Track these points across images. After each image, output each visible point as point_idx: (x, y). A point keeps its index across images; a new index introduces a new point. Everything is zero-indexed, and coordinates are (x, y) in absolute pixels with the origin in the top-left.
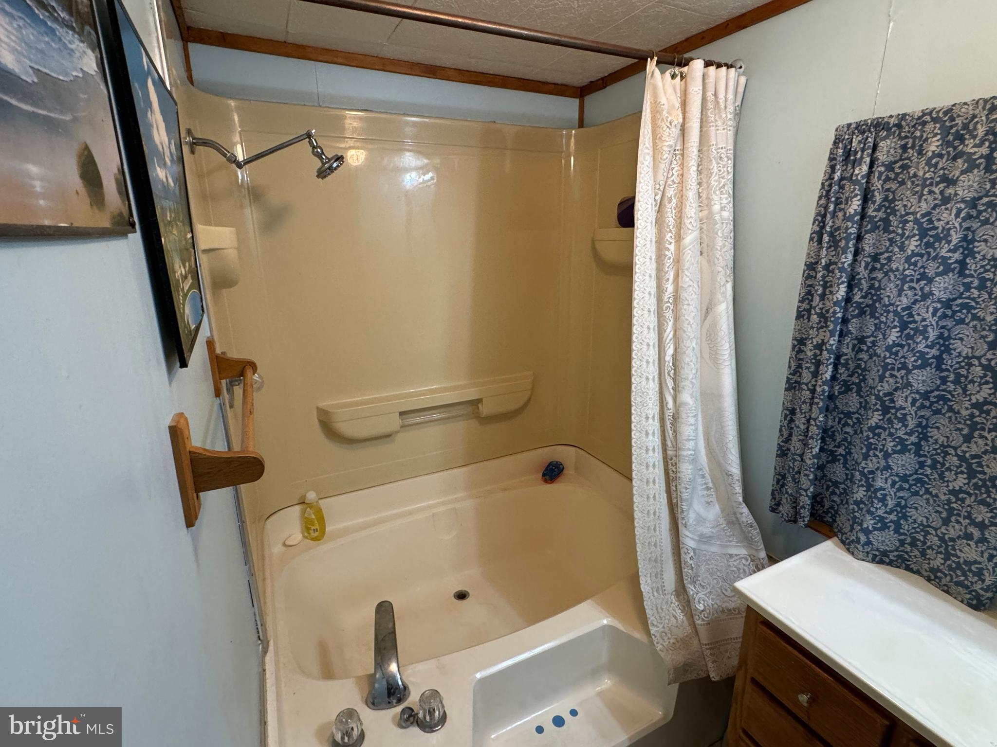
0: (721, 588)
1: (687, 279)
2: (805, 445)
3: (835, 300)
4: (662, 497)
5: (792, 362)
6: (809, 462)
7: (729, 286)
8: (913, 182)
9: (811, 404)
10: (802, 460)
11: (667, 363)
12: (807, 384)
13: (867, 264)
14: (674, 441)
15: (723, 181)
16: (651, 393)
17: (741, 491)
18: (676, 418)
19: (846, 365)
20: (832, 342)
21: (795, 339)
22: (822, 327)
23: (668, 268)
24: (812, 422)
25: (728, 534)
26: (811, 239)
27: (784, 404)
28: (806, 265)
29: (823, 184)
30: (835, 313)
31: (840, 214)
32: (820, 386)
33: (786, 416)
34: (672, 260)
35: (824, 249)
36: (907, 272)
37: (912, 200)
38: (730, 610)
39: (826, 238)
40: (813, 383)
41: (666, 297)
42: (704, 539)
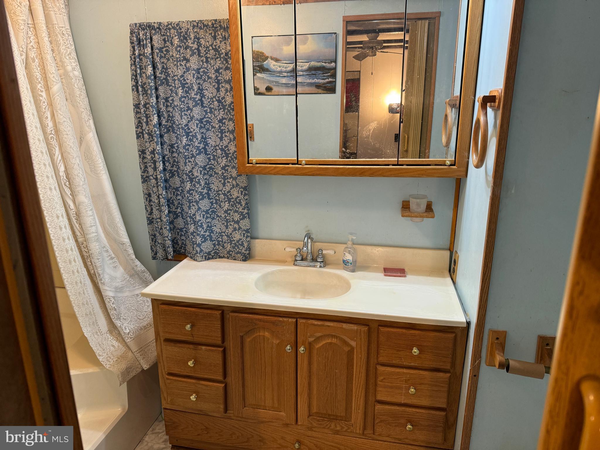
0: (136, 316)
1: (62, 117)
2: (160, 211)
3: (153, 124)
4: (82, 270)
5: (141, 165)
6: (165, 220)
7: (91, 122)
8: (173, 60)
9: (157, 187)
10: (161, 221)
11: (62, 177)
12: (152, 176)
13: (164, 103)
14: (81, 231)
15: (69, 50)
16: (56, 199)
17: (133, 252)
18: (78, 215)
19: (168, 161)
20: (158, 149)
21: (139, 151)
22: (151, 141)
23: (45, 109)
24: (161, 197)
25: (132, 283)
26: (133, 90)
27: (143, 191)
28: (134, 105)
29: (131, 57)
30: (155, 131)
31: (144, 75)
32: (159, 175)
33: (147, 199)
34: (46, 103)
35: (141, 95)
36: (181, 106)
37: (174, 69)
38: (145, 326)
39: (140, 89)
40: (155, 174)
41: (49, 130)
42: (118, 290)
